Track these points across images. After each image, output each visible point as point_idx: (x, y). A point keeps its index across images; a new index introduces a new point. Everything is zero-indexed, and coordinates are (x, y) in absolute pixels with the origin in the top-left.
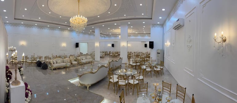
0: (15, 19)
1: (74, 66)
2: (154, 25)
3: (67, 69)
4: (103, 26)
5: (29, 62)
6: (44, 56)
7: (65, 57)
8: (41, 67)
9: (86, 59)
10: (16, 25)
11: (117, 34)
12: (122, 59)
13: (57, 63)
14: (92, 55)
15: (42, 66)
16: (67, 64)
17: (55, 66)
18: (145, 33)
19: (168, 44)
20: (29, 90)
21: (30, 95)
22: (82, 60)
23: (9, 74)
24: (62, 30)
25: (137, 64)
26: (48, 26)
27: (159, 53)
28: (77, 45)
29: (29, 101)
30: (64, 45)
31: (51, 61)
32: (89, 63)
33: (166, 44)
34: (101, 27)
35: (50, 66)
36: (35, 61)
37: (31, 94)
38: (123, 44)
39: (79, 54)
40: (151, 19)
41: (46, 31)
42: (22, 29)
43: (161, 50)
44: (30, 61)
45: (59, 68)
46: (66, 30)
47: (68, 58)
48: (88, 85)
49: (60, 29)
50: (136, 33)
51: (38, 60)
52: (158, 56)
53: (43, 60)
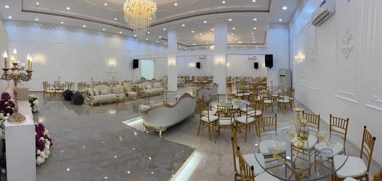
0: (23, 11)
1: (131, 99)
2: (273, 24)
3: (120, 104)
4: (183, 25)
5: (50, 93)
6: (76, 82)
7: (114, 85)
8: (71, 100)
9: (152, 88)
10: (27, 24)
11: (207, 43)
12: (218, 86)
13: (100, 94)
14: (164, 82)
15: (73, 98)
16: (118, 95)
17: (97, 98)
18: (254, 42)
19: (300, 57)
20: (46, 137)
21: (47, 146)
22: (146, 89)
23: (9, 107)
24: (109, 34)
25: (245, 94)
26: (84, 26)
27: (284, 76)
28: (136, 64)
29: (45, 156)
30: (112, 62)
31: (90, 90)
32: (158, 94)
33: (296, 57)
34: (178, 29)
35: (88, 99)
36: (60, 91)
37: (51, 144)
38: (220, 60)
39: (140, 79)
40: (268, 11)
41: (80, 36)
42: (36, 32)
43: (286, 70)
44: (51, 91)
45: (105, 103)
46: (116, 36)
47: (120, 86)
48: (161, 128)
49: (105, 32)
50: (240, 42)
51: (66, 89)
52: (281, 82)
53: (75, 89)
